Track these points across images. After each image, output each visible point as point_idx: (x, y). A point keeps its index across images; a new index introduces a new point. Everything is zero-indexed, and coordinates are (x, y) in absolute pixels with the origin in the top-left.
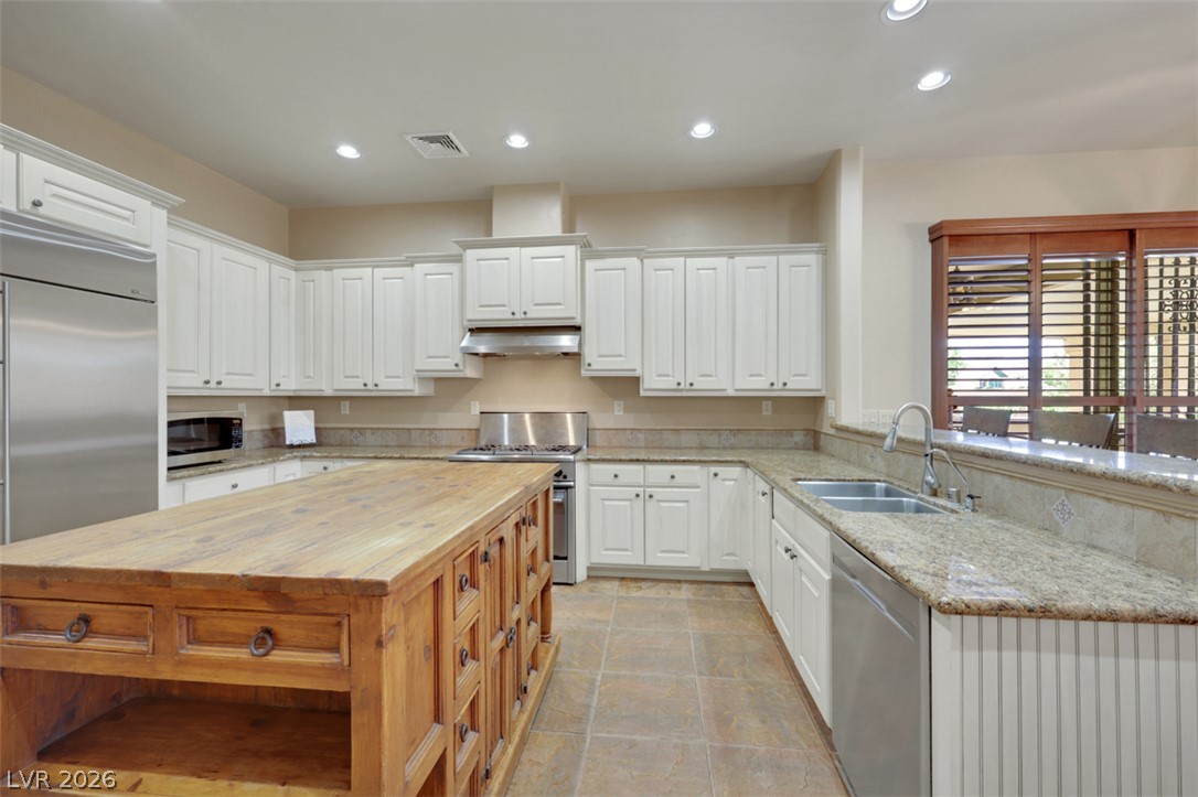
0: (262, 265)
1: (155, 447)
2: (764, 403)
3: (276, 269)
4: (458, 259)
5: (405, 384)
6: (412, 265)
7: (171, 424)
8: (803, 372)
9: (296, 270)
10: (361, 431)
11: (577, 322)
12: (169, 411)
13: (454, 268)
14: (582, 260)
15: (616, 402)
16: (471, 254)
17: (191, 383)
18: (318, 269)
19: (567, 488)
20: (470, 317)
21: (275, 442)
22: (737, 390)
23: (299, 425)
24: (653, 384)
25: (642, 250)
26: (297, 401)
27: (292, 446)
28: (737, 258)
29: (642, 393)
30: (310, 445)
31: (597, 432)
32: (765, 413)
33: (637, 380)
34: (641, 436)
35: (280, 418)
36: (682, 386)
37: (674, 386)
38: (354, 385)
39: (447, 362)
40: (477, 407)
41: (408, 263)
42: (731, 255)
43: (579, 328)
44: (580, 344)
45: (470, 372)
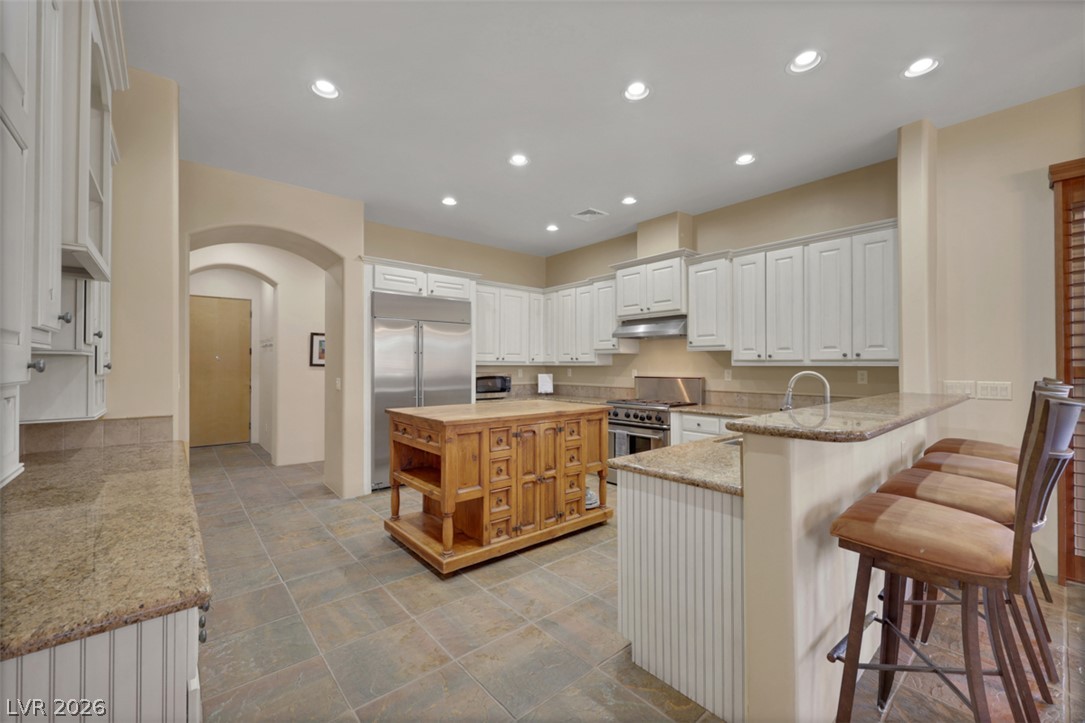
0: (525, 295)
1: (470, 390)
2: (859, 372)
3: (534, 295)
4: (613, 277)
5: (588, 358)
6: (592, 284)
7: (478, 379)
8: (880, 343)
9: (544, 294)
10: (577, 387)
11: (683, 312)
12: (477, 373)
13: (610, 283)
14: (687, 266)
15: (726, 371)
16: (620, 273)
17: (490, 359)
18: (552, 292)
19: (664, 430)
20: (619, 314)
21: (534, 392)
22: (813, 361)
23: (546, 383)
24: (742, 355)
25: (728, 252)
26: (547, 369)
27: (541, 394)
28: (811, 245)
29: (733, 364)
30: (550, 394)
31: (712, 394)
32: (860, 382)
33: (728, 354)
34: (745, 398)
35: (536, 379)
36: (763, 358)
37: (756, 358)
38: (567, 359)
39: (609, 344)
40: (635, 373)
41: (591, 283)
42: (806, 243)
43: (684, 317)
44: (685, 327)
45: (623, 350)
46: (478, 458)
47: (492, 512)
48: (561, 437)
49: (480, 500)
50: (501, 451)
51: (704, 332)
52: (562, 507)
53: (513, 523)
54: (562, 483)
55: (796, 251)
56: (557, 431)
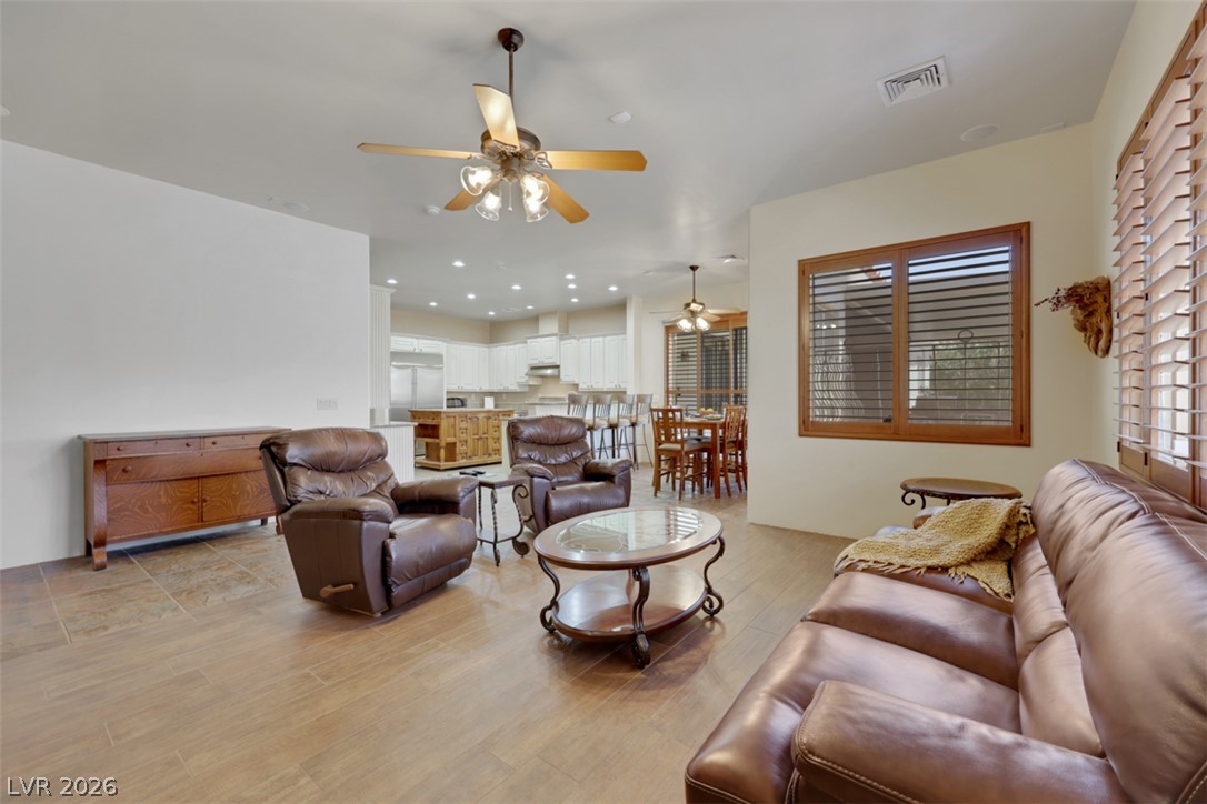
0: (476, 349)
3: (482, 348)
4: (526, 343)
5: (514, 387)
7: (447, 399)
9: (488, 348)
10: (509, 405)
11: (558, 364)
12: (446, 396)
13: (525, 345)
14: (561, 341)
16: (529, 341)
17: (454, 388)
18: (493, 347)
20: (529, 363)
23: (489, 404)
24: (582, 386)
26: (491, 394)
29: (580, 390)
35: (483, 400)
36: (590, 387)
37: (588, 387)
38: (502, 388)
39: (524, 379)
40: (540, 396)
41: (515, 344)
42: (604, 336)
43: (558, 367)
44: (559, 372)
45: (531, 383)
46: (454, 426)
47: (460, 448)
48: (491, 421)
49: (454, 444)
50: (463, 425)
51: (567, 375)
52: (491, 451)
53: (469, 454)
54: (491, 442)
55: (601, 339)
56: (489, 418)
